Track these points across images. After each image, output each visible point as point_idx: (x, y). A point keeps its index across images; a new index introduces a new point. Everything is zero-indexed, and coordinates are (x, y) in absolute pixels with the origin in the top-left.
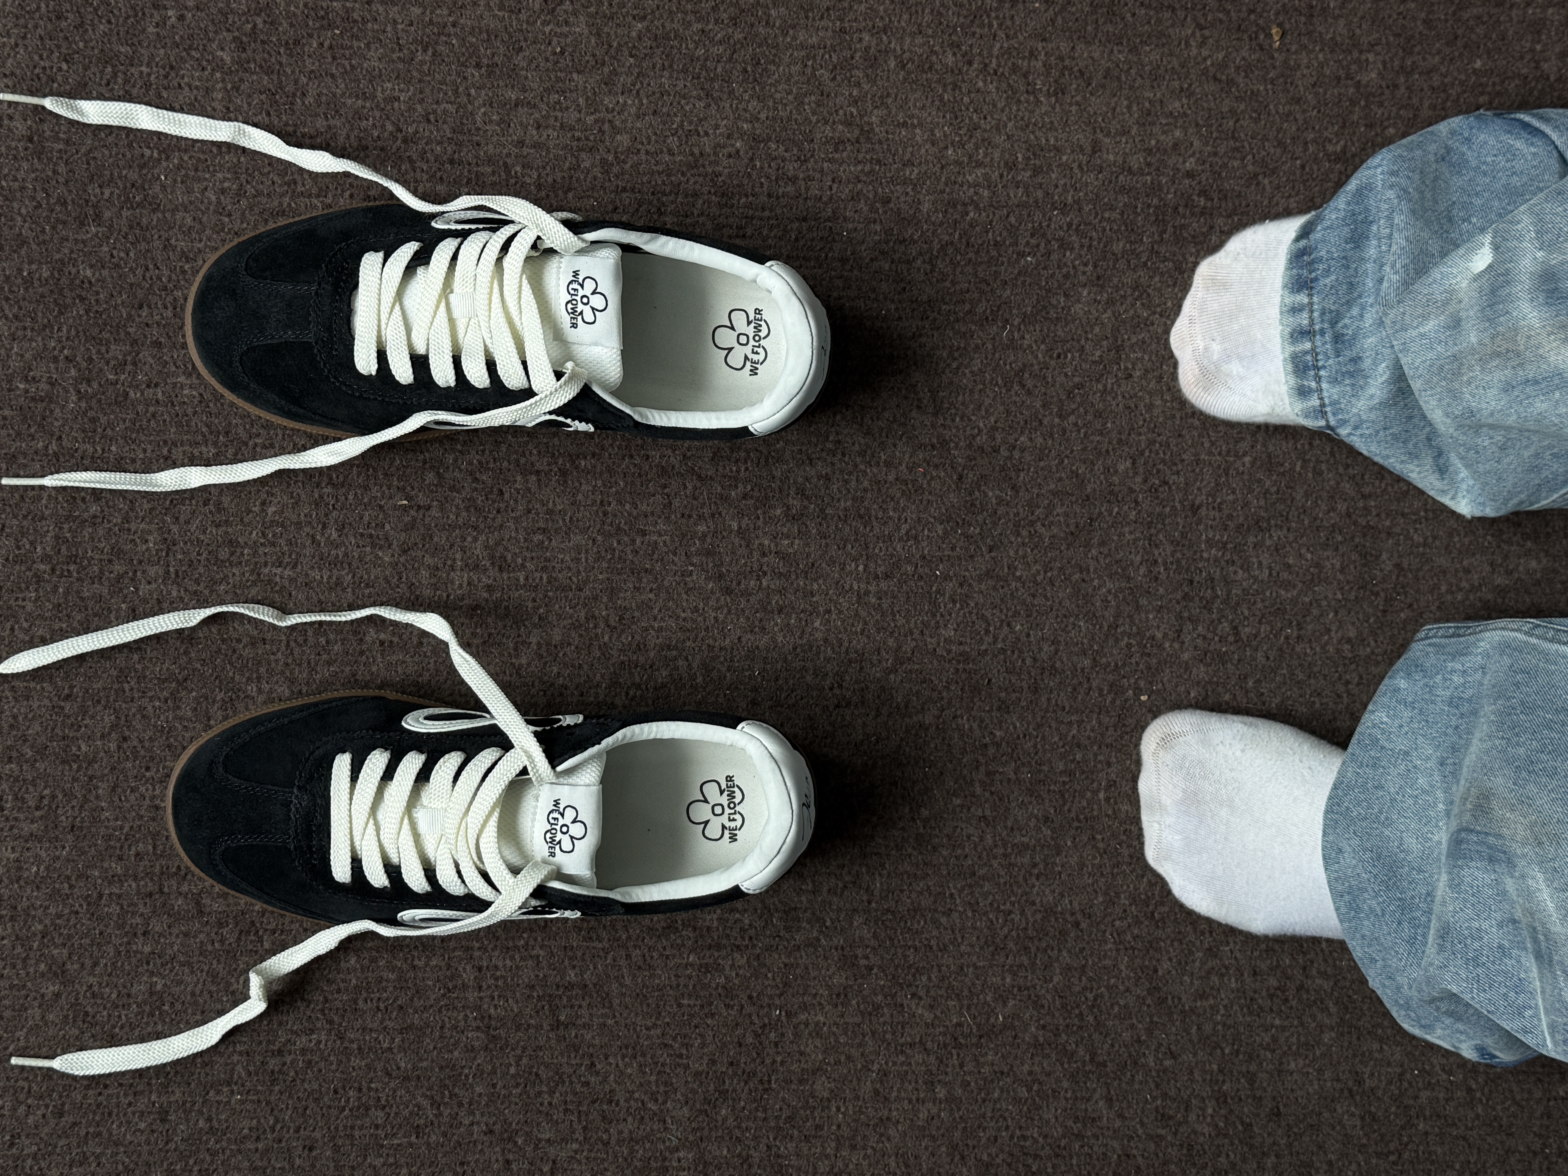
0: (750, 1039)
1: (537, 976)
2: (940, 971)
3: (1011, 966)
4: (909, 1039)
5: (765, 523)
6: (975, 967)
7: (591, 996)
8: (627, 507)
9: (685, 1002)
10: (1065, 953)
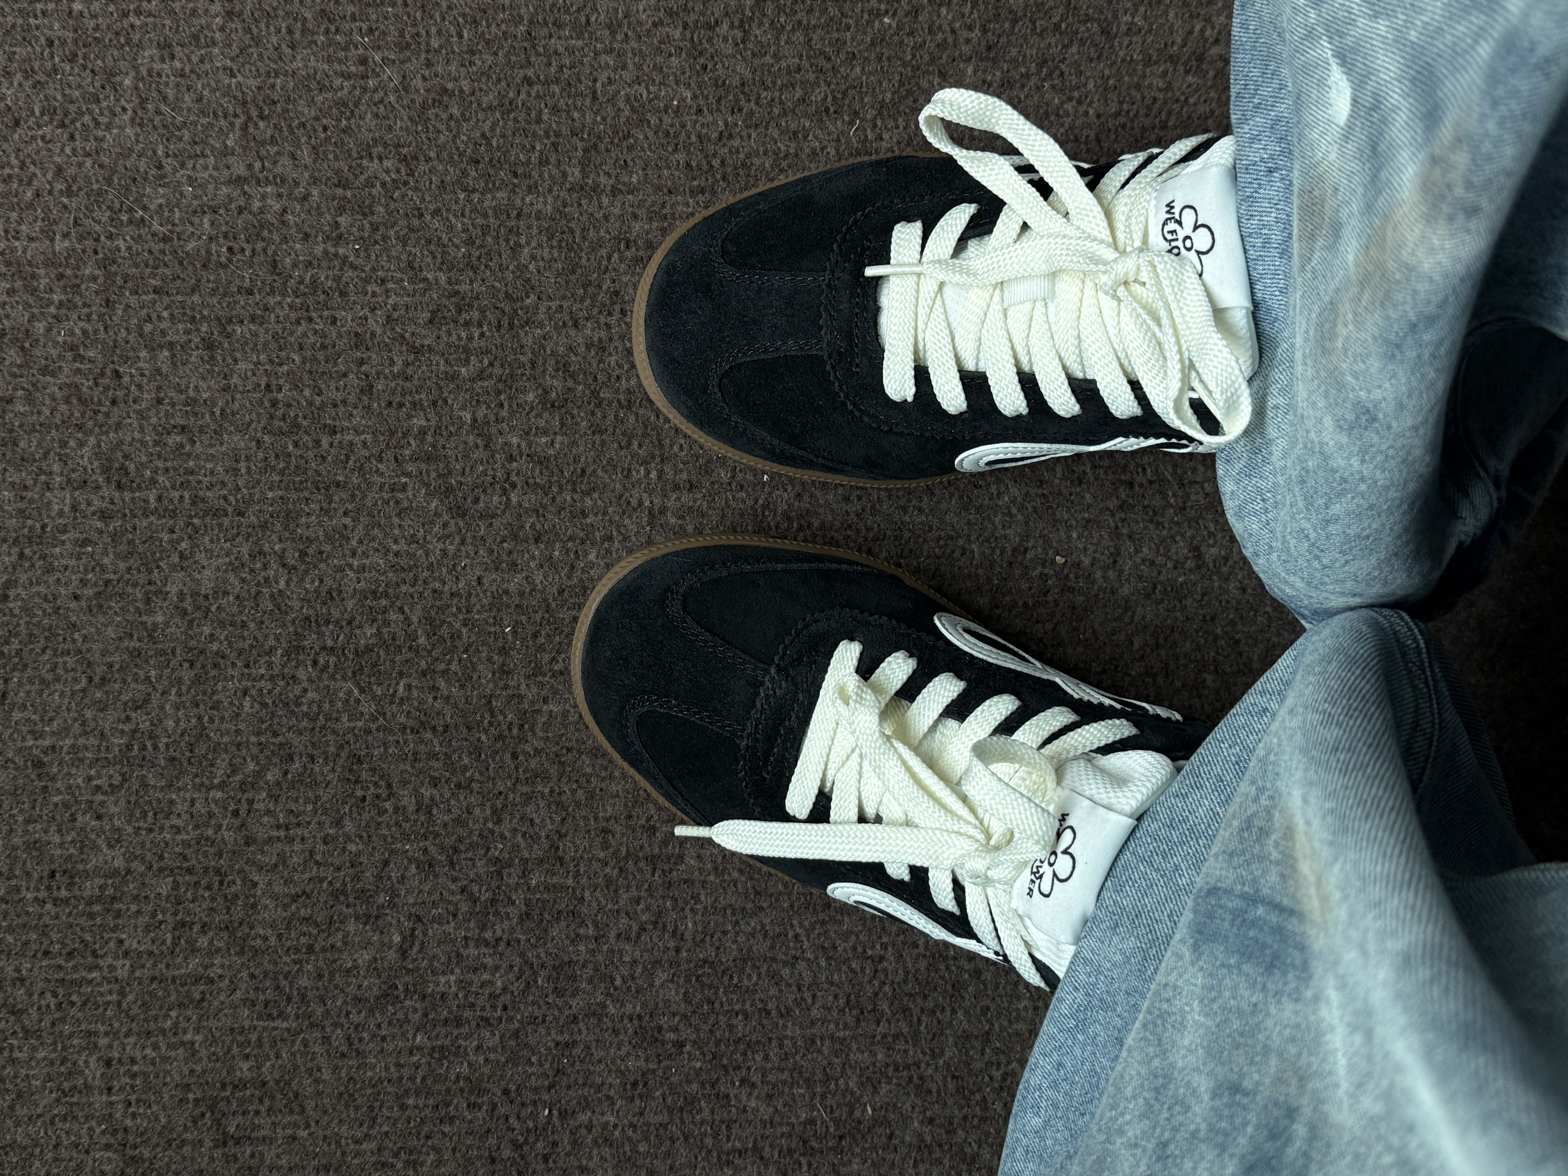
0: (507, 1153)
1: (192, 1071)
2: (781, 1046)
3: (884, 1036)
4: (738, 1145)
5: (512, 413)
6: (832, 1037)
7: (273, 1098)
8: (307, 392)
9: (411, 1102)
10: (960, 1015)
